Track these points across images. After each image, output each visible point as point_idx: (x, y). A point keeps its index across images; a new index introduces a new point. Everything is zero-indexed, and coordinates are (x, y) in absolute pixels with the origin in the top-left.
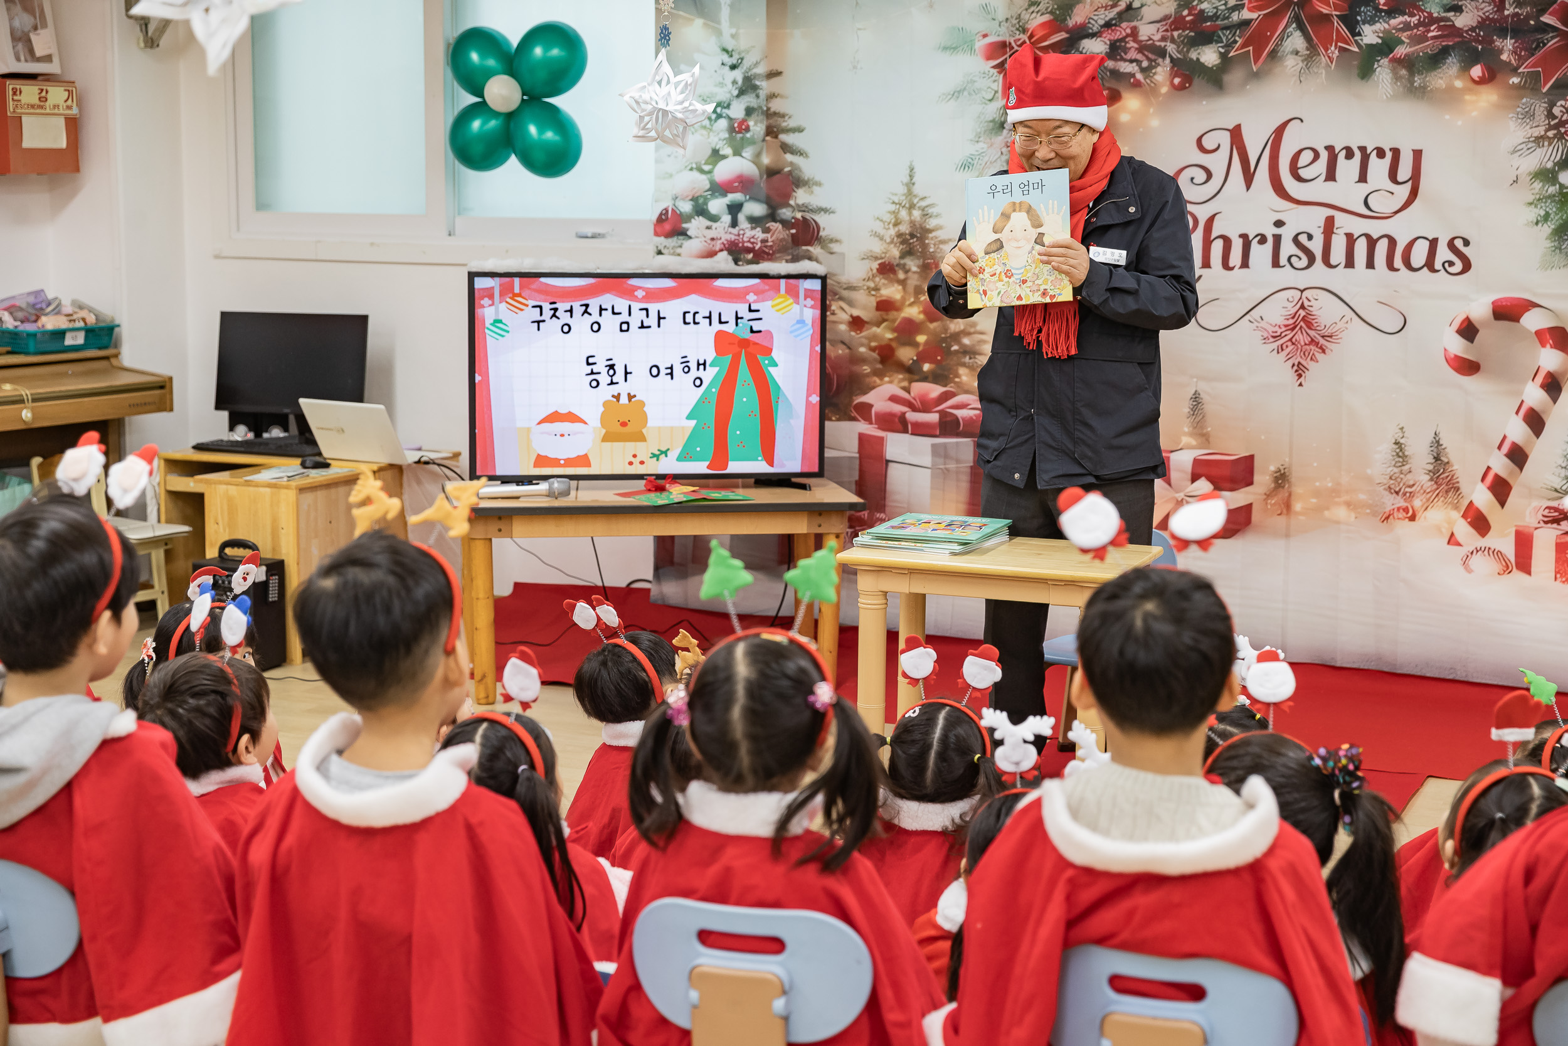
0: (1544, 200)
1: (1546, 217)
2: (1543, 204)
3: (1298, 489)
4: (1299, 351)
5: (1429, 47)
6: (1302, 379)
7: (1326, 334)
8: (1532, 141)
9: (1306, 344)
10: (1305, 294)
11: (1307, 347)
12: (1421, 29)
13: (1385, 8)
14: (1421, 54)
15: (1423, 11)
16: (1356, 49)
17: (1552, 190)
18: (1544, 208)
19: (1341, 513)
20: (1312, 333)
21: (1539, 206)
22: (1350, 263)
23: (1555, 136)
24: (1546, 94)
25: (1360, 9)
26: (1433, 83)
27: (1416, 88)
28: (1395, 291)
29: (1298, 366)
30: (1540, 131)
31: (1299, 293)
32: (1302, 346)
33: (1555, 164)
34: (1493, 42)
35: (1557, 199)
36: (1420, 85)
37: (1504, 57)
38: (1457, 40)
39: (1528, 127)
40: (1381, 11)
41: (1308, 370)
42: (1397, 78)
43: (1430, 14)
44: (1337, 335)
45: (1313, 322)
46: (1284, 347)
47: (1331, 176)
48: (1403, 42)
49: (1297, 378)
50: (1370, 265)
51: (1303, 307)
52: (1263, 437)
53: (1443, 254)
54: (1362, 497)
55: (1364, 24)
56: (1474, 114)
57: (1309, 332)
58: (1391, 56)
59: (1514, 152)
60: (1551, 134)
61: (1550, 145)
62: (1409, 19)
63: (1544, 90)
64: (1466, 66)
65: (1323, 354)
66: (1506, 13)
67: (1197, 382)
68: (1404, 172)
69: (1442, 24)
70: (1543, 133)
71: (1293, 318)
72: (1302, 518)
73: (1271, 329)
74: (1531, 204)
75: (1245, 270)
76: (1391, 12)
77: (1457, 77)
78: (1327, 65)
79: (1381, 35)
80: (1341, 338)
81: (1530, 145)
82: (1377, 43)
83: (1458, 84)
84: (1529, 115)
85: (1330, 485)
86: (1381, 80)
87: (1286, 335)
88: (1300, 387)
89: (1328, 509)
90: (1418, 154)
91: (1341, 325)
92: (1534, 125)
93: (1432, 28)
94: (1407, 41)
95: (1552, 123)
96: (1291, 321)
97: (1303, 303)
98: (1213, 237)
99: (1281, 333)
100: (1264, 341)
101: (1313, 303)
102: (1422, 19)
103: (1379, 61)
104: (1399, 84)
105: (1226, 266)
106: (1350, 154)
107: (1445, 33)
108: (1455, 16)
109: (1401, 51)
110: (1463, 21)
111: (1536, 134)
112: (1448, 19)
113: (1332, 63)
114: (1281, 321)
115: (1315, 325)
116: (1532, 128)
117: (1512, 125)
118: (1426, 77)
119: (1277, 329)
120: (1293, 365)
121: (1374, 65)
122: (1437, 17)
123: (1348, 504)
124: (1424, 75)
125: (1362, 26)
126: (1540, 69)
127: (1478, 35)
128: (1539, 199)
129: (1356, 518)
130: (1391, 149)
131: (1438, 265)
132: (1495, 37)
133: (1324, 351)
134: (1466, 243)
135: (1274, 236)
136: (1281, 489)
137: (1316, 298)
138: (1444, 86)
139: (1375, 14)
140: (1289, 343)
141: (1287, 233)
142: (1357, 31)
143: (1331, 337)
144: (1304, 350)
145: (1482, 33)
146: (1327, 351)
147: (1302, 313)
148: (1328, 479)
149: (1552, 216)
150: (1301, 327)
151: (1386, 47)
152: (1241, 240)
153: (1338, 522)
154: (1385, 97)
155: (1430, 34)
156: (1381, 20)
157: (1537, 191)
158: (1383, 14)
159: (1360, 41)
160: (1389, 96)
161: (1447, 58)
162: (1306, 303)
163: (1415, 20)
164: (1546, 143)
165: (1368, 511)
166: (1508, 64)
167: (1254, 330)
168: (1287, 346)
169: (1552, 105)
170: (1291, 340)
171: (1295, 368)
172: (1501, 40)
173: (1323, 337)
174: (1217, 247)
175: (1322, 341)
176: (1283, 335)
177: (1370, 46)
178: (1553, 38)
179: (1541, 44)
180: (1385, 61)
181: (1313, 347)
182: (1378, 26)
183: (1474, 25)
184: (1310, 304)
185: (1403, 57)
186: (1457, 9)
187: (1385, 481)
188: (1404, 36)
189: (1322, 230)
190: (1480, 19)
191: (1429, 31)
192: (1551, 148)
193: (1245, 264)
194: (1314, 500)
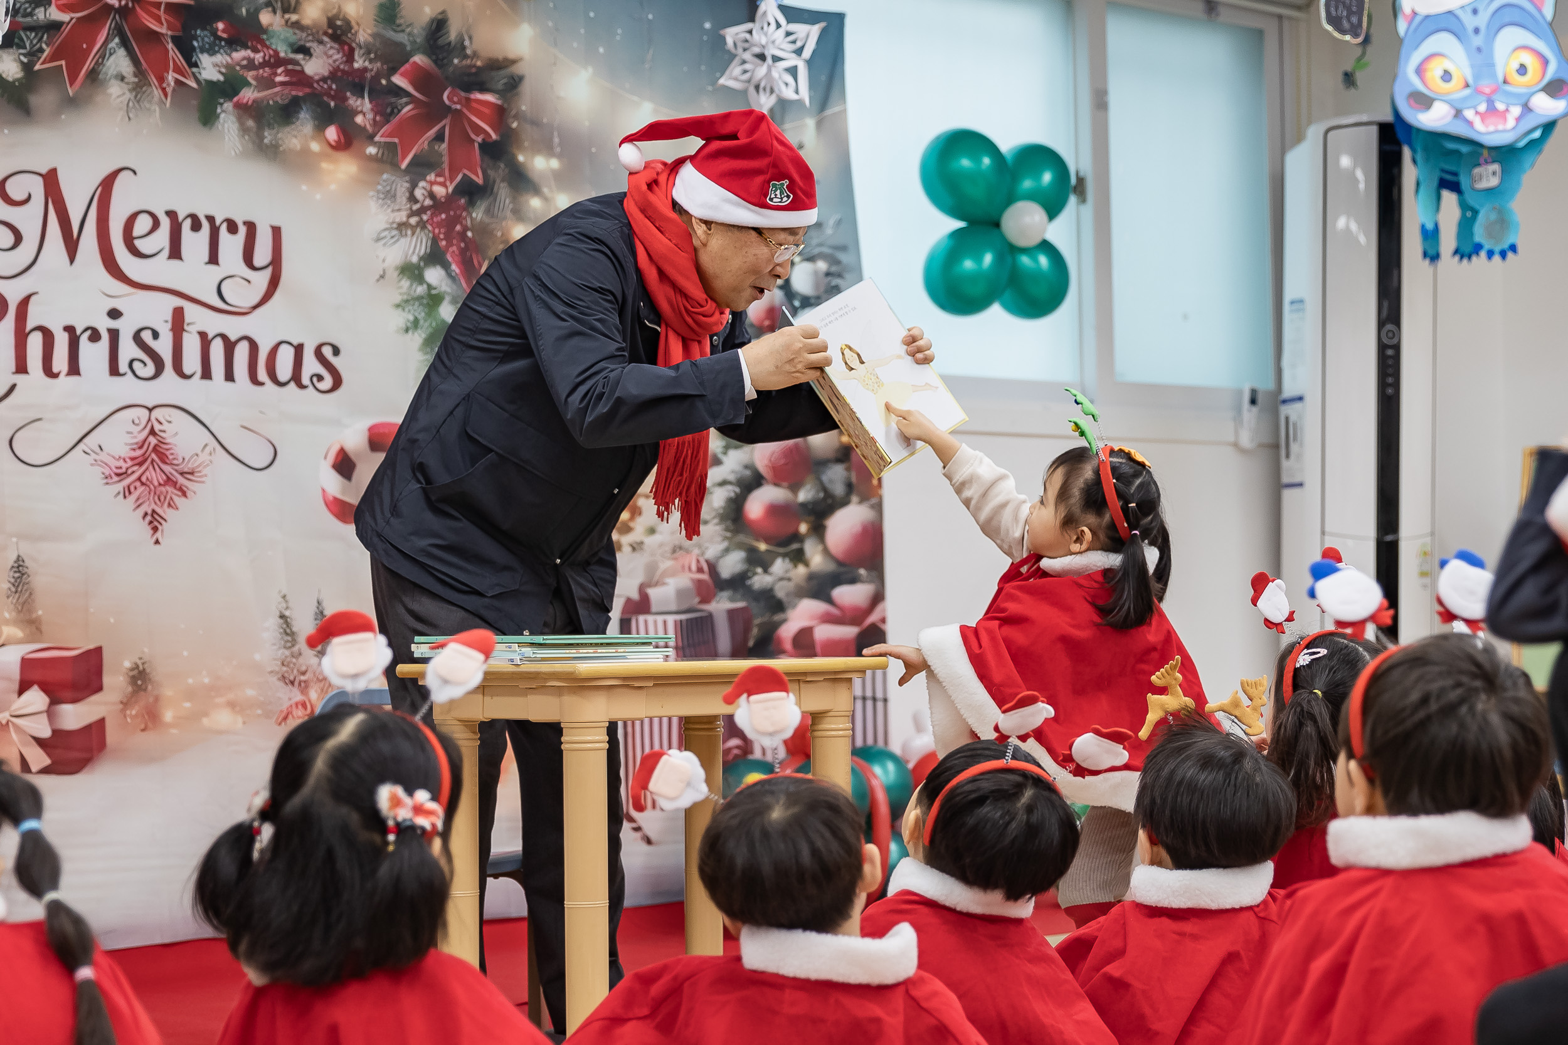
0: (411, 302)
1: (416, 324)
2: (411, 308)
3: (168, 692)
4: (152, 494)
5: (276, 95)
6: (158, 535)
7: (186, 470)
8: (397, 229)
9: (160, 484)
10: (156, 413)
11: (163, 489)
12: (267, 69)
13: (225, 36)
14: (271, 102)
15: (268, 47)
16: (194, 85)
17: (420, 290)
18: (412, 312)
19: (223, 718)
20: (167, 468)
21: (407, 310)
22: (206, 374)
23: (418, 224)
24: (407, 171)
25: (196, 32)
26: (286, 141)
27: (267, 146)
28: (261, 412)
29: (152, 516)
30: (402, 217)
31: (147, 412)
32: (155, 487)
33: (421, 258)
34: (346, 99)
35: (425, 301)
36: (271, 141)
37: (359, 119)
38: (307, 90)
39: (390, 210)
40: (221, 39)
41: (165, 520)
42: (244, 130)
43: (276, 52)
44: (200, 472)
45: (168, 453)
46: (132, 489)
47: (175, 253)
48: (248, 84)
49: (152, 532)
50: (229, 376)
51: (152, 432)
52: (112, 620)
53: (311, 366)
54: (250, 692)
55: (202, 52)
56: (333, 187)
57: (164, 467)
58: (235, 99)
59: (378, 240)
60: (413, 221)
61: (413, 234)
62: (252, 55)
63: (404, 166)
64: (320, 128)
65: (183, 499)
66: (356, 65)
67: (17, 543)
68: (262, 255)
69: (290, 67)
70: (404, 219)
71: (141, 447)
72: (174, 731)
73: (114, 464)
74: (398, 306)
75: (74, 379)
76: (234, 42)
77: (313, 138)
78: (160, 99)
79: (223, 70)
80: (206, 476)
81: (395, 232)
82: (219, 81)
83: (315, 146)
84: (389, 196)
85: (206, 680)
86: (226, 130)
87: (133, 472)
88: (157, 546)
89: (206, 714)
90: (276, 231)
91: (204, 457)
92: (397, 208)
93: (280, 71)
94: (253, 82)
95: (416, 207)
96: (139, 453)
97: (152, 427)
98: (28, 328)
99: (127, 469)
100: (105, 481)
101: (166, 426)
102: (267, 58)
103: (222, 104)
104: (247, 137)
105: (49, 372)
106: (196, 226)
107: (294, 79)
108: (304, 59)
109: (248, 95)
110: (315, 67)
111: (398, 220)
112: (297, 63)
113: (166, 95)
114: (125, 451)
115: (171, 457)
116: (393, 211)
117: (373, 206)
118: (278, 133)
119: (121, 463)
120: (146, 514)
121: (216, 109)
122: (284, 59)
123: (232, 705)
124: (275, 131)
125: (200, 55)
126: (396, 140)
127: (330, 88)
128: (407, 301)
129: (244, 723)
130: (245, 223)
131: (305, 380)
132: (348, 94)
133: (184, 494)
134: (336, 351)
135: (110, 331)
136: (142, 693)
137: (169, 419)
138: (299, 147)
139: (214, 42)
140: (138, 484)
141: (126, 327)
142: (193, 59)
143: (192, 473)
144: (158, 493)
145: (334, 87)
146: (189, 493)
147: (153, 440)
148: (204, 673)
149: (421, 322)
150: (153, 461)
151: (228, 87)
152: (66, 335)
153: (220, 732)
154: (233, 153)
155: (278, 79)
156: (222, 51)
157: (404, 290)
158: (223, 43)
159: (198, 75)
160: (238, 152)
161: (298, 112)
162: (157, 427)
163: (258, 57)
164: (409, 232)
165: (259, 712)
166: (364, 129)
167: (92, 465)
168: (136, 488)
169: (414, 186)
170: (139, 479)
171: (149, 518)
172: (355, 98)
173: (182, 474)
174: (35, 343)
175: (181, 480)
176: (130, 471)
177: (210, 83)
178: (407, 104)
179: (395, 110)
180: (228, 106)
181: (170, 489)
182: (220, 58)
183: (326, 74)
184: (161, 428)
185: (250, 103)
186: (305, 51)
187: (277, 669)
188: (250, 76)
189: (169, 325)
190: (331, 69)
191: (276, 74)
192: (415, 239)
193: (74, 369)
194: (188, 705)
